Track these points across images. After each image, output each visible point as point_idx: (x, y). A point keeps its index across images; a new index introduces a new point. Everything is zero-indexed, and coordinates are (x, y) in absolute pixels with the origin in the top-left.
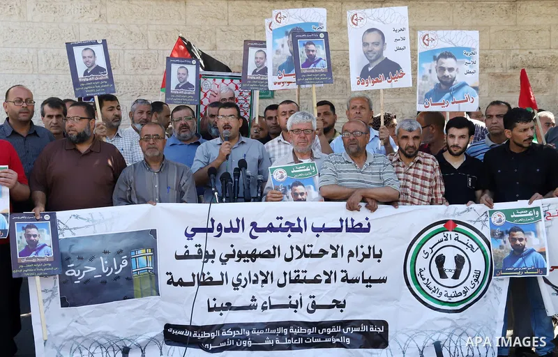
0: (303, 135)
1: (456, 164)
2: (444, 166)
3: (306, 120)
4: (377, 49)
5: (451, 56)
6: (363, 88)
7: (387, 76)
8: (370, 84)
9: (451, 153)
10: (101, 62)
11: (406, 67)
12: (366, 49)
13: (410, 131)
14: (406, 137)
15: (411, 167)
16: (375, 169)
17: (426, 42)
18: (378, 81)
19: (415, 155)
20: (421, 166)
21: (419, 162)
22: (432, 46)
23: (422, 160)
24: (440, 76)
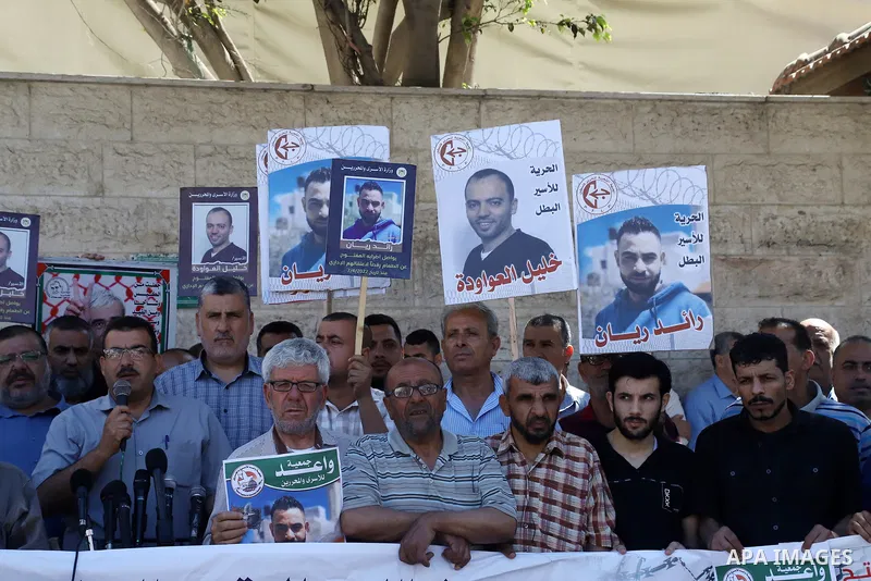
0: (294, 393)
1: (636, 458)
2: (612, 464)
3: (303, 358)
4: (497, 211)
5: (648, 227)
6: (468, 297)
7: (521, 269)
8: (486, 289)
9: (625, 432)
11: (564, 248)
12: (473, 213)
13: (537, 381)
14: (528, 398)
15: (539, 465)
16: (463, 468)
17: (591, 199)
18: (502, 281)
19: (549, 437)
20: (562, 463)
21: (556, 452)
22: (604, 206)
23: (563, 448)
24: (626, 274)
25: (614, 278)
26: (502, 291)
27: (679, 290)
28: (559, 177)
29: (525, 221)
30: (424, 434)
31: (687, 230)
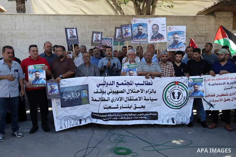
1: (178, 65)
2: (175, 66)
3: (133, 51)
4: (156, 30)
5: (178, 34)
6: (152, 42)
7: (159, 39)
8: (154, 41)
9: (177, 62)
10: (75, 34)
11: (165, 36)
12: (153, 30)
13: (165, 54)
14: (163, 56)
15: (165, 66)
16: (154, 66)
17: (170, 29)
18: (156, 40)
19: (166, 62)
20: (168, 65)
21: (167, 64)
22: (172, 31)
24: (174, 40)
25: (172, 41)
26: (156, 42)
27: (181, 43)
28: (165, 26)
29: (160, 32)
30: (149, 61)
31: (183, 35)
